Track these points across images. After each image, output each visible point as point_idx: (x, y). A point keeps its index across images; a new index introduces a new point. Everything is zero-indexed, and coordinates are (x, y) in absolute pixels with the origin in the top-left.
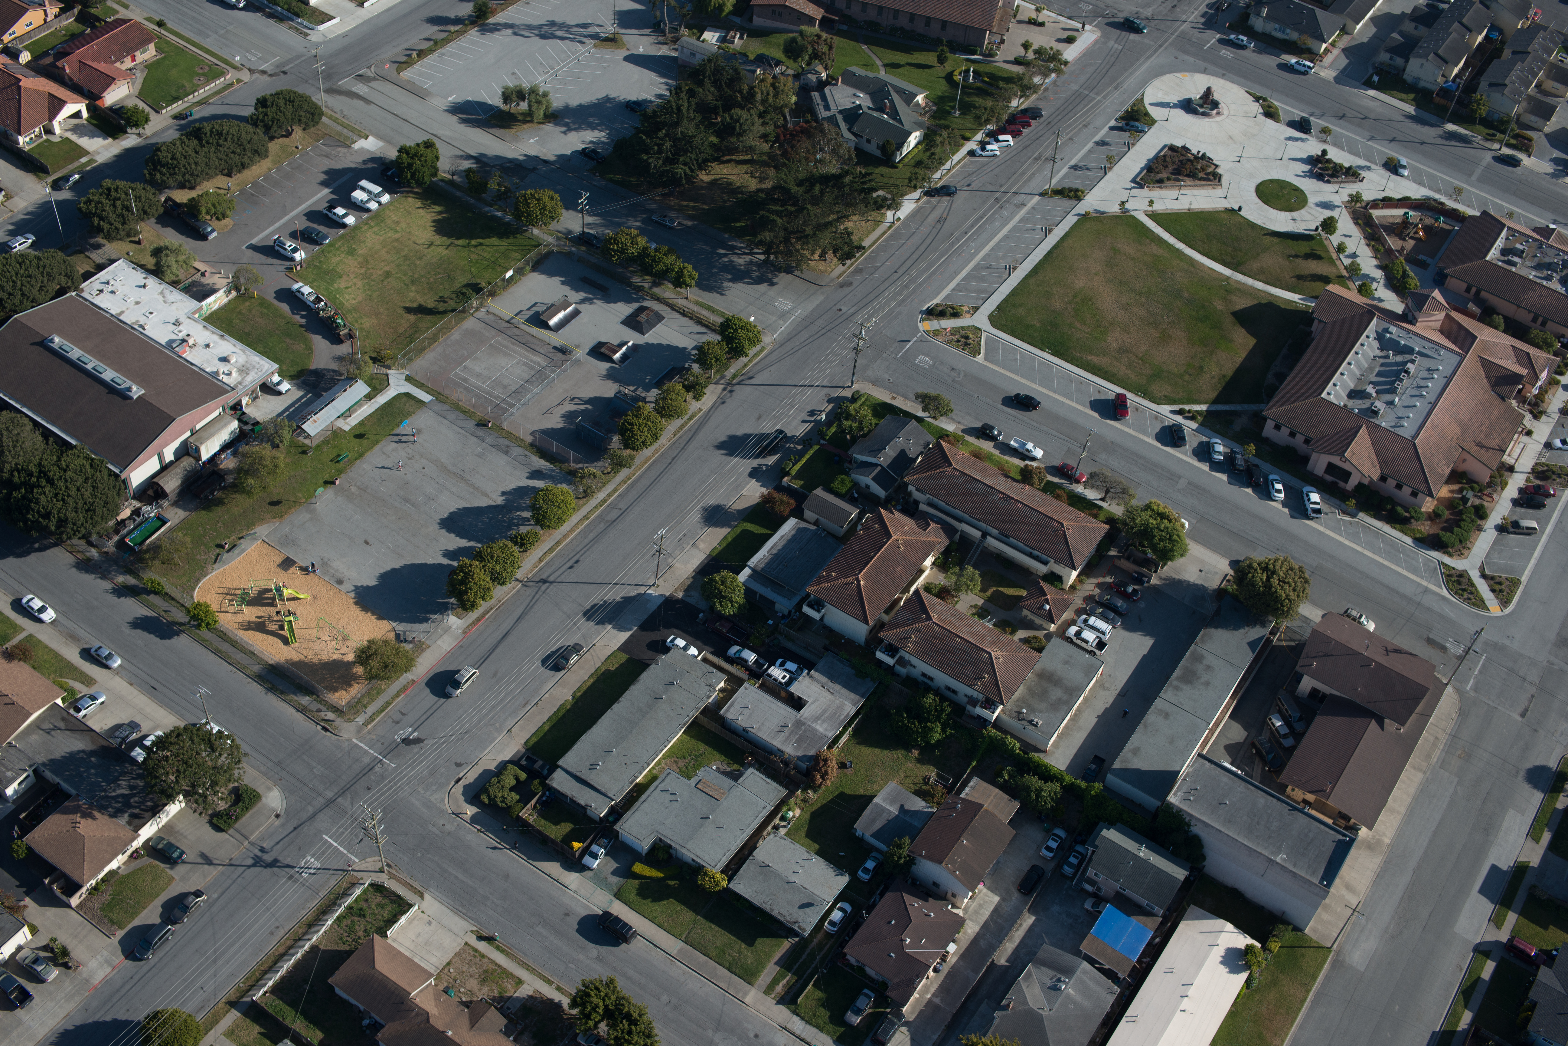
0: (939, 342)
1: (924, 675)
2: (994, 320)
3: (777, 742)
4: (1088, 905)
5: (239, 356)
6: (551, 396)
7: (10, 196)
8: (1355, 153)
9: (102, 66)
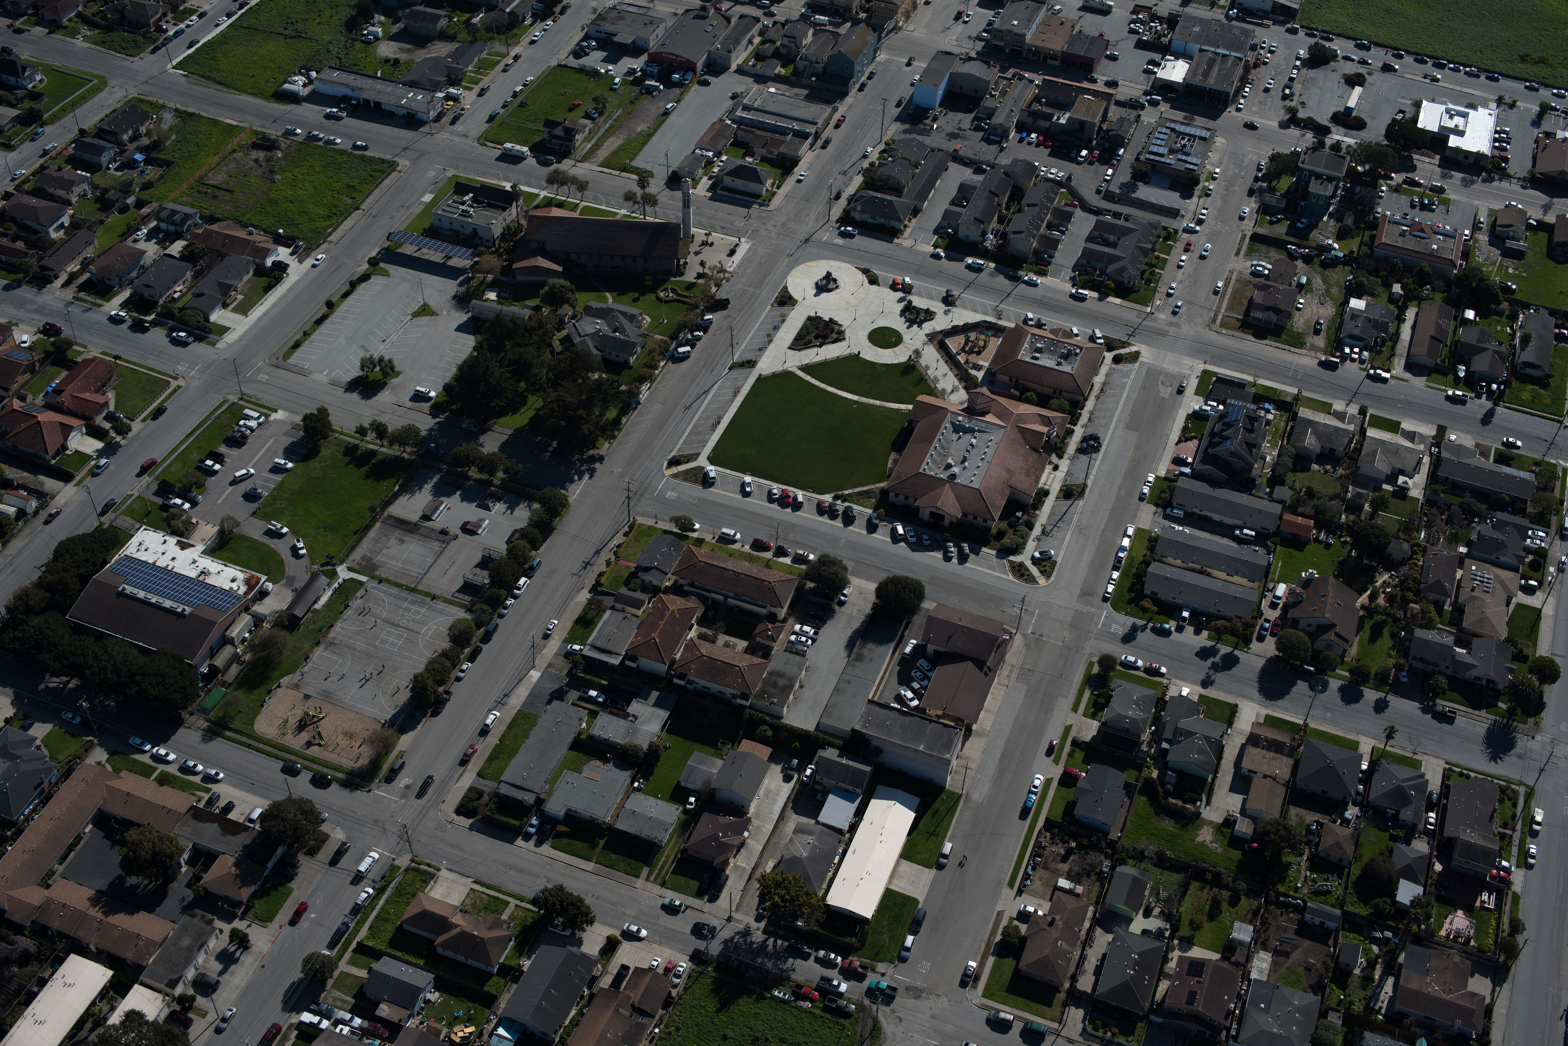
0: (679, 481)
1: (704, 687)
2: (711, 460)
4: (819, 797)
5: (241, 576)
6: (443, 563)
7: (53, 497)
8: (931, 298)
9: (87, 396)
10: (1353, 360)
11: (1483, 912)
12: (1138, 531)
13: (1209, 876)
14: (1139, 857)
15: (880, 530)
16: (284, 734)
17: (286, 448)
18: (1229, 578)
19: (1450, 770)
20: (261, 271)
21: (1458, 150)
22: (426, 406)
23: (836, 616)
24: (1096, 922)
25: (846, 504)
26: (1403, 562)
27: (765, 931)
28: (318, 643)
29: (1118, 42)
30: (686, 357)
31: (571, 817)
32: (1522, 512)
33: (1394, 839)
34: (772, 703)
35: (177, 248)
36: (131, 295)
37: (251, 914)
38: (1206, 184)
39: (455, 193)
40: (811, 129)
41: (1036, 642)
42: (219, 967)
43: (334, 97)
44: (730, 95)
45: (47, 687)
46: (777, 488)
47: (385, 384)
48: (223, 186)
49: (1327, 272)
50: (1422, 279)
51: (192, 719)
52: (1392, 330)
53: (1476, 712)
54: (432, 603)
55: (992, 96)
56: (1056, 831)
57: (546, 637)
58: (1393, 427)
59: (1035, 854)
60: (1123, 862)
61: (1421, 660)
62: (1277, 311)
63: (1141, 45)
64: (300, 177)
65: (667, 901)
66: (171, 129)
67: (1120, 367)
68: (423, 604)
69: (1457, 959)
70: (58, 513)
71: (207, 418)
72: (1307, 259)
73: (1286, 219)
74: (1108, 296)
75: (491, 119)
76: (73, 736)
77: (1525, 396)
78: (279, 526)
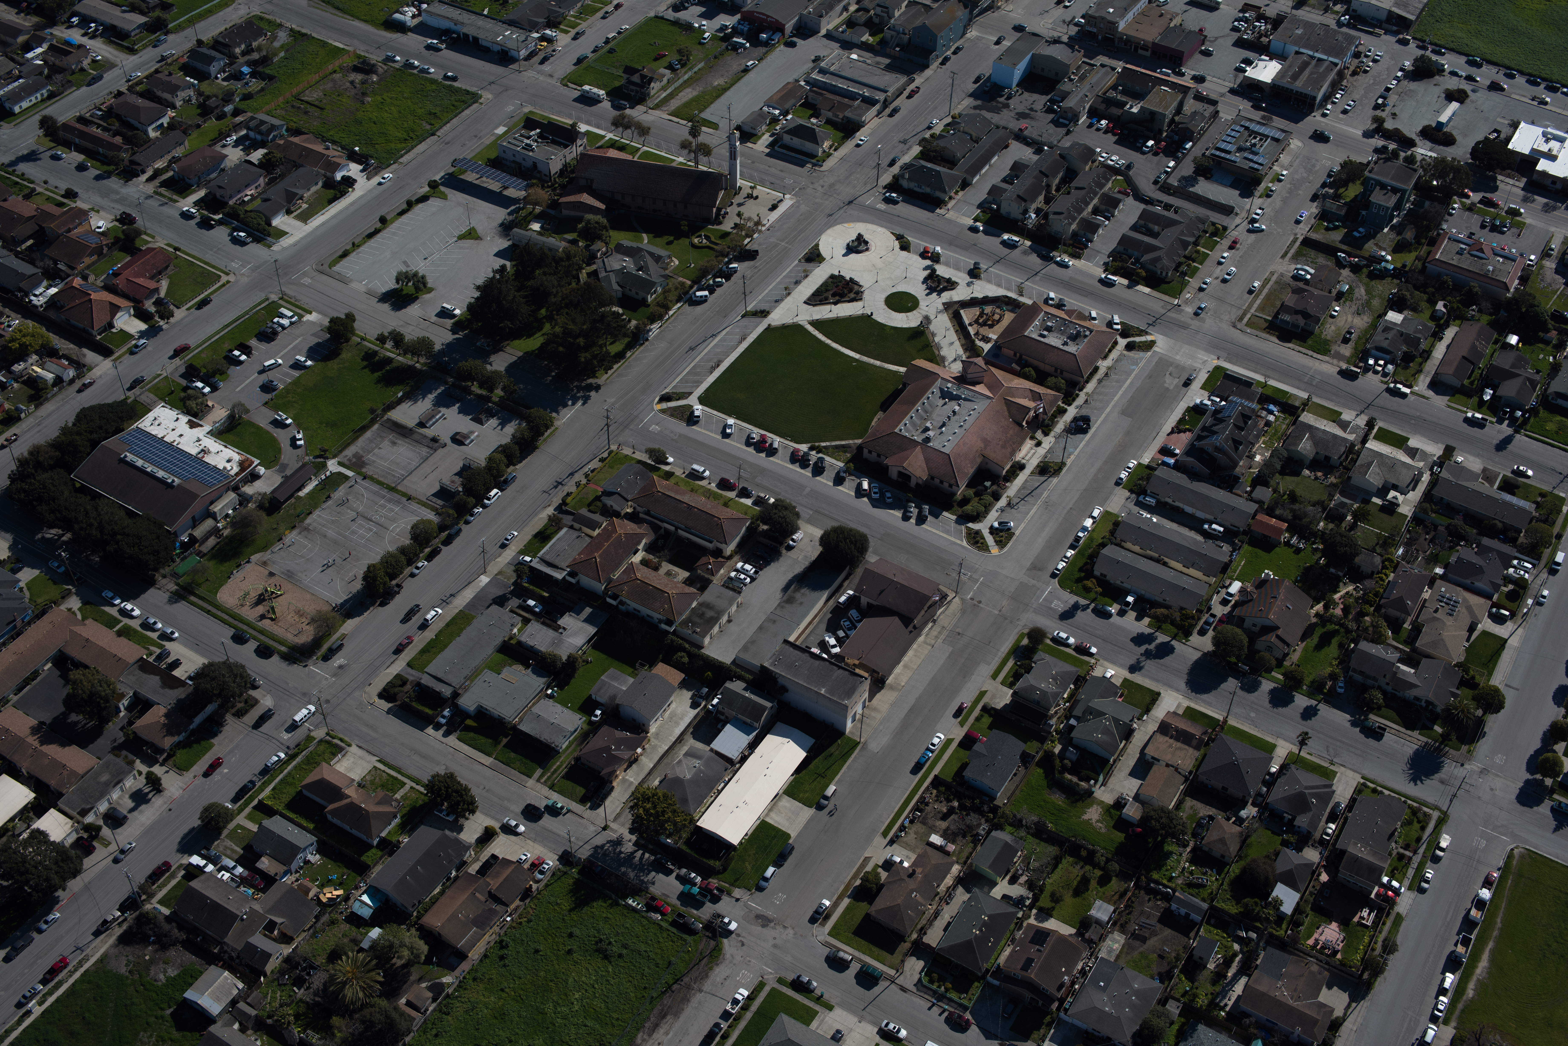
0: (666, 416)
1: (634, 609)
2: (701, 399)
4: (719, 726)
5: (236, 457)
6: (426, 468)
7: (90, 369)
8: (958, 268)
9: (141, 281)
10: (1376, 372)
11: (1359, 928)
12: (1106, 514)
13: (1084, 853)
14: (1017, 824)
15: (847, 483)
16: (242, 605)
17: (311, 348)
18: (1185, 570)
19: (1364, 785)
20: (330, 184)
21: (1544, 174)
22: (449, 323)
23: (781, 559)
24: (961, 881)
25: (820, 455)
26: (1370, 576)
27: (635, 844)
28: (294, 527)
29: (1216, 38)
30: (703, 301)
31: (481, 714)
32: (1513, 541)
33: (1285, 844)
34: (694, 632)
35: (257, 155)
36: (206, 195)
37: (171, 762)
38: (1270, 185)
39: (525, 127)
40: (881, 97)
41: (973, 607)
42: (130, 804)
43: (439, 29)
44: (813, 58)
45: (43, 537)
46: (756, 433)
47: (417, 298)
48: (316, 103)
49: (1373, 283)
50: (1470, 299)
51: (164, 581)
52: (1423, 346)
53: (1409, 732)
54: (406, 503)
55: (1071, 80)
56: (943, 789)
57: (503, 546)
58: (1399, 442)
59: (916, 808)
60: (999, 827)
61: (1361, 673)
62: (1306, 315)
63: (1240, 43)
64: (389, 100)
65: (550, 803)
66: (282, 47)
67: (1131, 354)
68: (398, 502)
69: (1315, 968)
70: (91, 384)
71: (246, 313)
72: (1355, 269)
73: (1344, 227)
74: (1138, 283)
75: (579, 61)
76: (55, 583)
77: (1550, 426)
78: (284, 416)
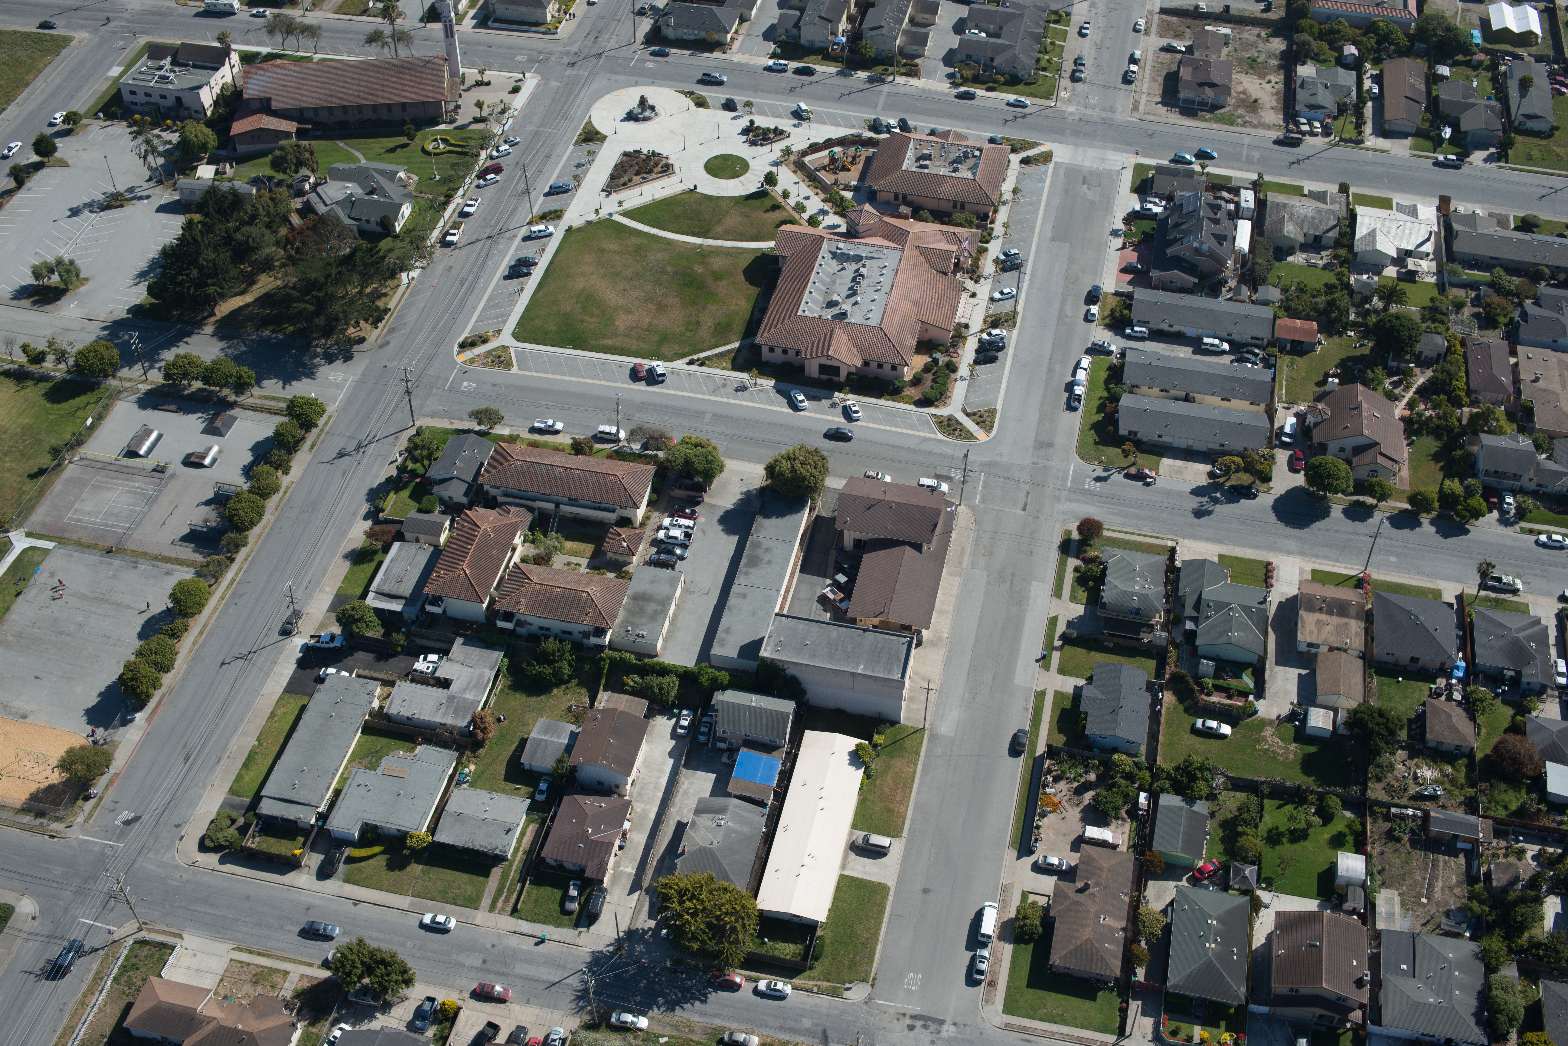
0: (477, 367)
1: (541, 628)
2: (516, 336)
3: (438, 719)
4: (725, 759)
6: (159, 511)
8: (778, 115)
13: (1284, 792)
18: (1225, 404)
26: (1439, 359)
31: (371, 833)
34: (640, 637)
39: (150, 59)
47: (68, 291)
54: (147, 566)
56: (1063, 758)
61: (1497, 474)
62: (1212, 86)
67: (1031, 170)
68: (134, 568)
74: (997, 90)
77: (1535, 153)
